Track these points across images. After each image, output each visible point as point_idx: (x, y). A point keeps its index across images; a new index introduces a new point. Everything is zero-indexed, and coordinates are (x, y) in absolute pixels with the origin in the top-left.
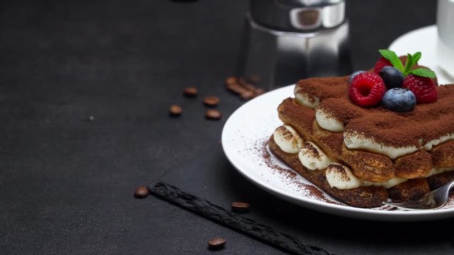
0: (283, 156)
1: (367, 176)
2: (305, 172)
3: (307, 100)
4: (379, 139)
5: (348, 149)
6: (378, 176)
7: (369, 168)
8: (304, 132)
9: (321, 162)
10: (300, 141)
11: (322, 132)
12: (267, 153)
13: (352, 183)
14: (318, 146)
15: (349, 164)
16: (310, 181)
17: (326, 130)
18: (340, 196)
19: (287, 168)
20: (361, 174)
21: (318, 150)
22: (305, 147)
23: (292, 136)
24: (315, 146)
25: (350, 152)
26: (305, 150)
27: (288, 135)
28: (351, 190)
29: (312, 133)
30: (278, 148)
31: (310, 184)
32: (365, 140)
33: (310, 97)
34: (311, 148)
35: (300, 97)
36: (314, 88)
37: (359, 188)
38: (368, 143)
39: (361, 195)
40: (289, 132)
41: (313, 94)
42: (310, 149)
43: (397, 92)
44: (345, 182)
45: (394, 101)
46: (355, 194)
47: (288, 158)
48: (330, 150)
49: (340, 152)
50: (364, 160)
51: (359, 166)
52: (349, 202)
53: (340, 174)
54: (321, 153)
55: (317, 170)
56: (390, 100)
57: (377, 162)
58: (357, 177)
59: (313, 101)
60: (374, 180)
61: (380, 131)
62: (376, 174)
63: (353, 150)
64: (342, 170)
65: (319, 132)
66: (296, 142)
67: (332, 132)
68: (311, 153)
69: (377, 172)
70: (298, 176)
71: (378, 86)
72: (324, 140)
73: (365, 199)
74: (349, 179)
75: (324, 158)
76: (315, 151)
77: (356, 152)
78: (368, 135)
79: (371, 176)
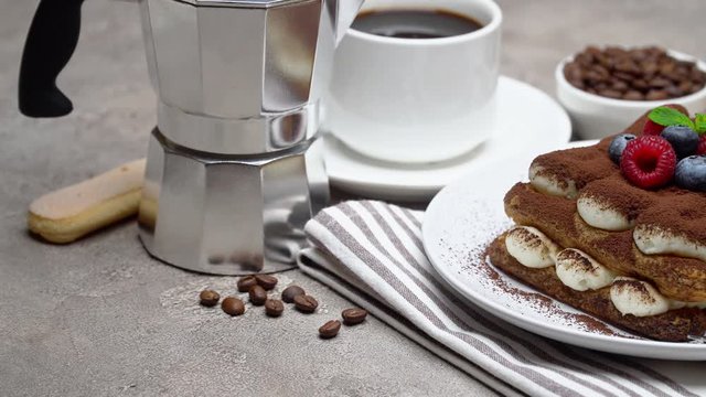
0: (524, 273)
1: (683, 293)
2: (569, 296)
3: (556, 185)
4: (692, 236)
5: (644, 254)
6: (700, 292)
7: (686, 281)
8: (561, 234)
9: (597, 278)
10: (553, 248)
11: (593, 233)
12: (493, 271)
13: (658, 306)
14: (589, 254)
15: (651, 277)
16: (578, 308)
17: (599, 229)
18: (639, 327)
19: (533, 292)
20: (675, 291)
21: (590, 260)
22: (568, 258)
23: (540, 241)
24: (583, 255)
25: (651, 260)
26: (569, 261)
27: (534, 240)
28: (657, 316)
29: (576, 235)
30: (513, 261)
31: (580, 313)
32: (673, 239)
33: (559, 181)
34: (578, 257)
35: (542, 181)
36: (565, 166)
37: (668, 312)
38: (678, 244)
39: (674, 323)
40: (533, 236)
41: (564, 174)
42: (577, 259)
43: (696, 161)
44: (648, 306)
45: (696, 175)
46: (665, 322)
47: (533, 275)
48: (613, 258)
49: (633, 261)
50: (677, 269)
51: (670, 280)
52: (656, 336)
53: (639, 294)
54: (595, 265)
55: (590, 291)
56: (691, 175)
57: (696, 271)
58: (665, 296)
59: (566, 186)
60: (695, 298)
61: (691, 224)
62: (697, 289)
63: (653, 255)
64: (641, 288)
65: (587, 233)
66: (546, 250)
67: (610, 231)
68: (580, 266)
69: (699, 287)
70: (555, 302)
71: (668, 155)
72: (600, 244)
73: (680, 328)
74: (654, 301)
75: (601, 271)
76: (586, 262)
77: (660, 259)
78: (677, 231)
79: (690, 294)
